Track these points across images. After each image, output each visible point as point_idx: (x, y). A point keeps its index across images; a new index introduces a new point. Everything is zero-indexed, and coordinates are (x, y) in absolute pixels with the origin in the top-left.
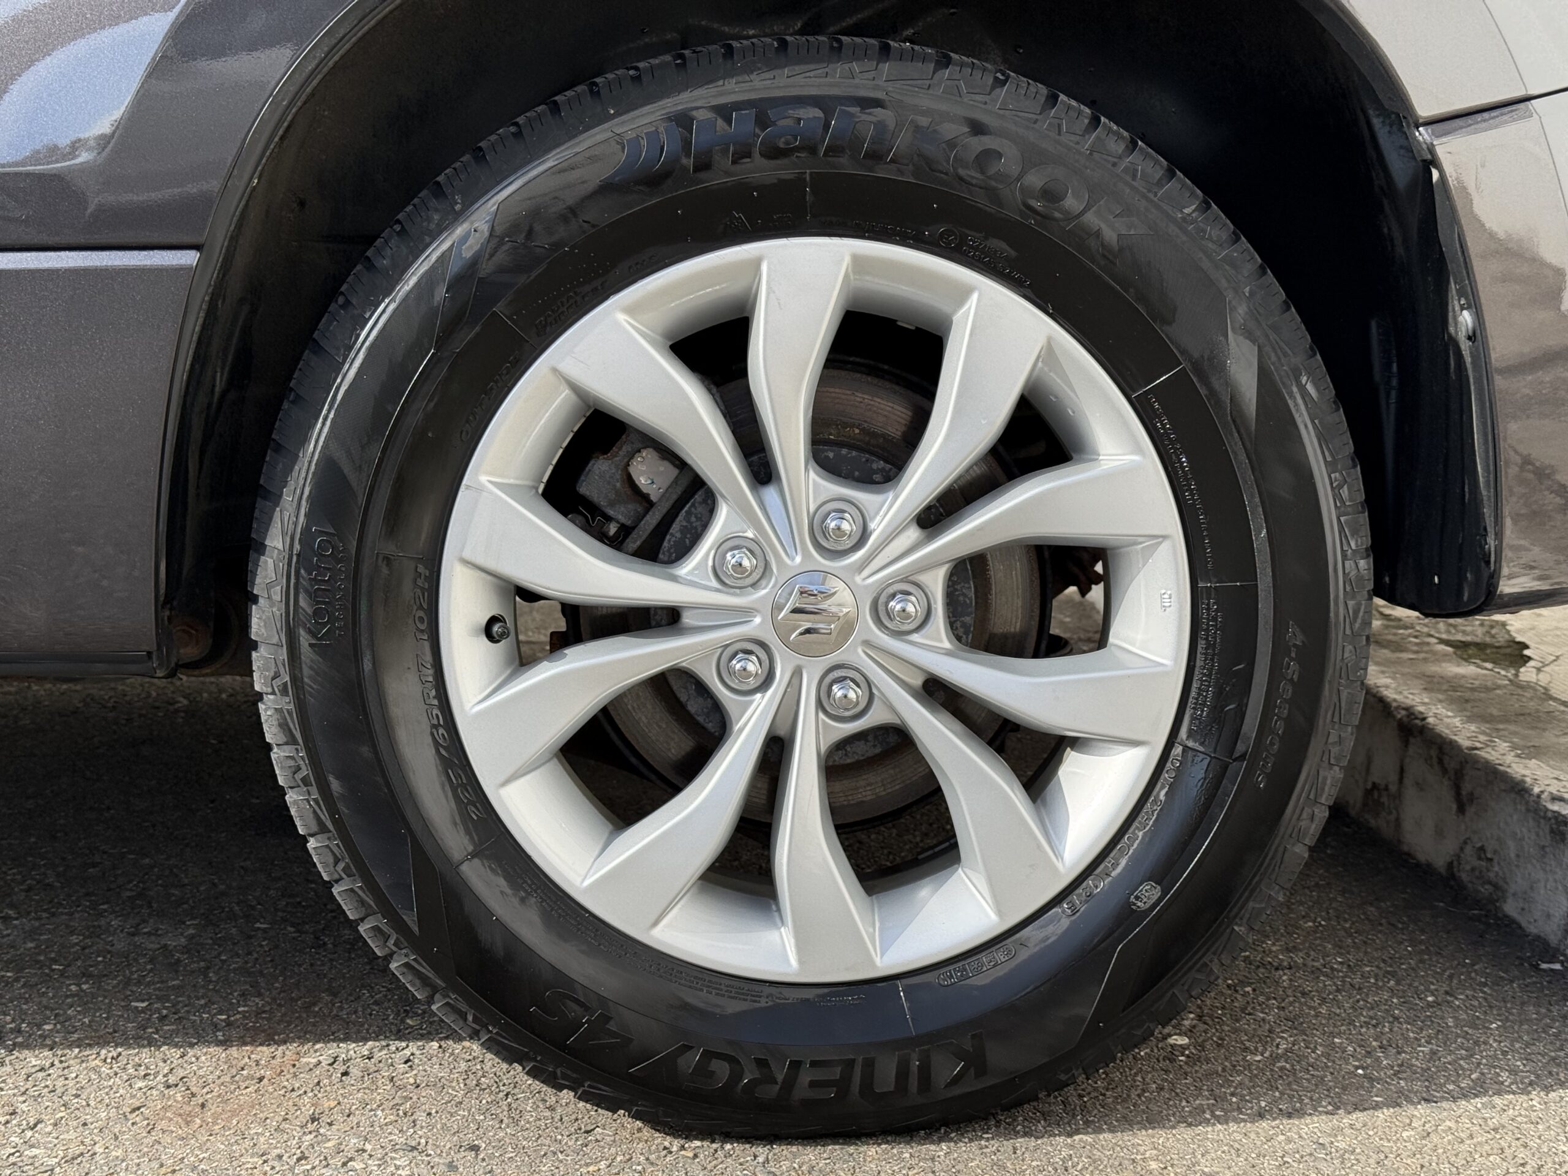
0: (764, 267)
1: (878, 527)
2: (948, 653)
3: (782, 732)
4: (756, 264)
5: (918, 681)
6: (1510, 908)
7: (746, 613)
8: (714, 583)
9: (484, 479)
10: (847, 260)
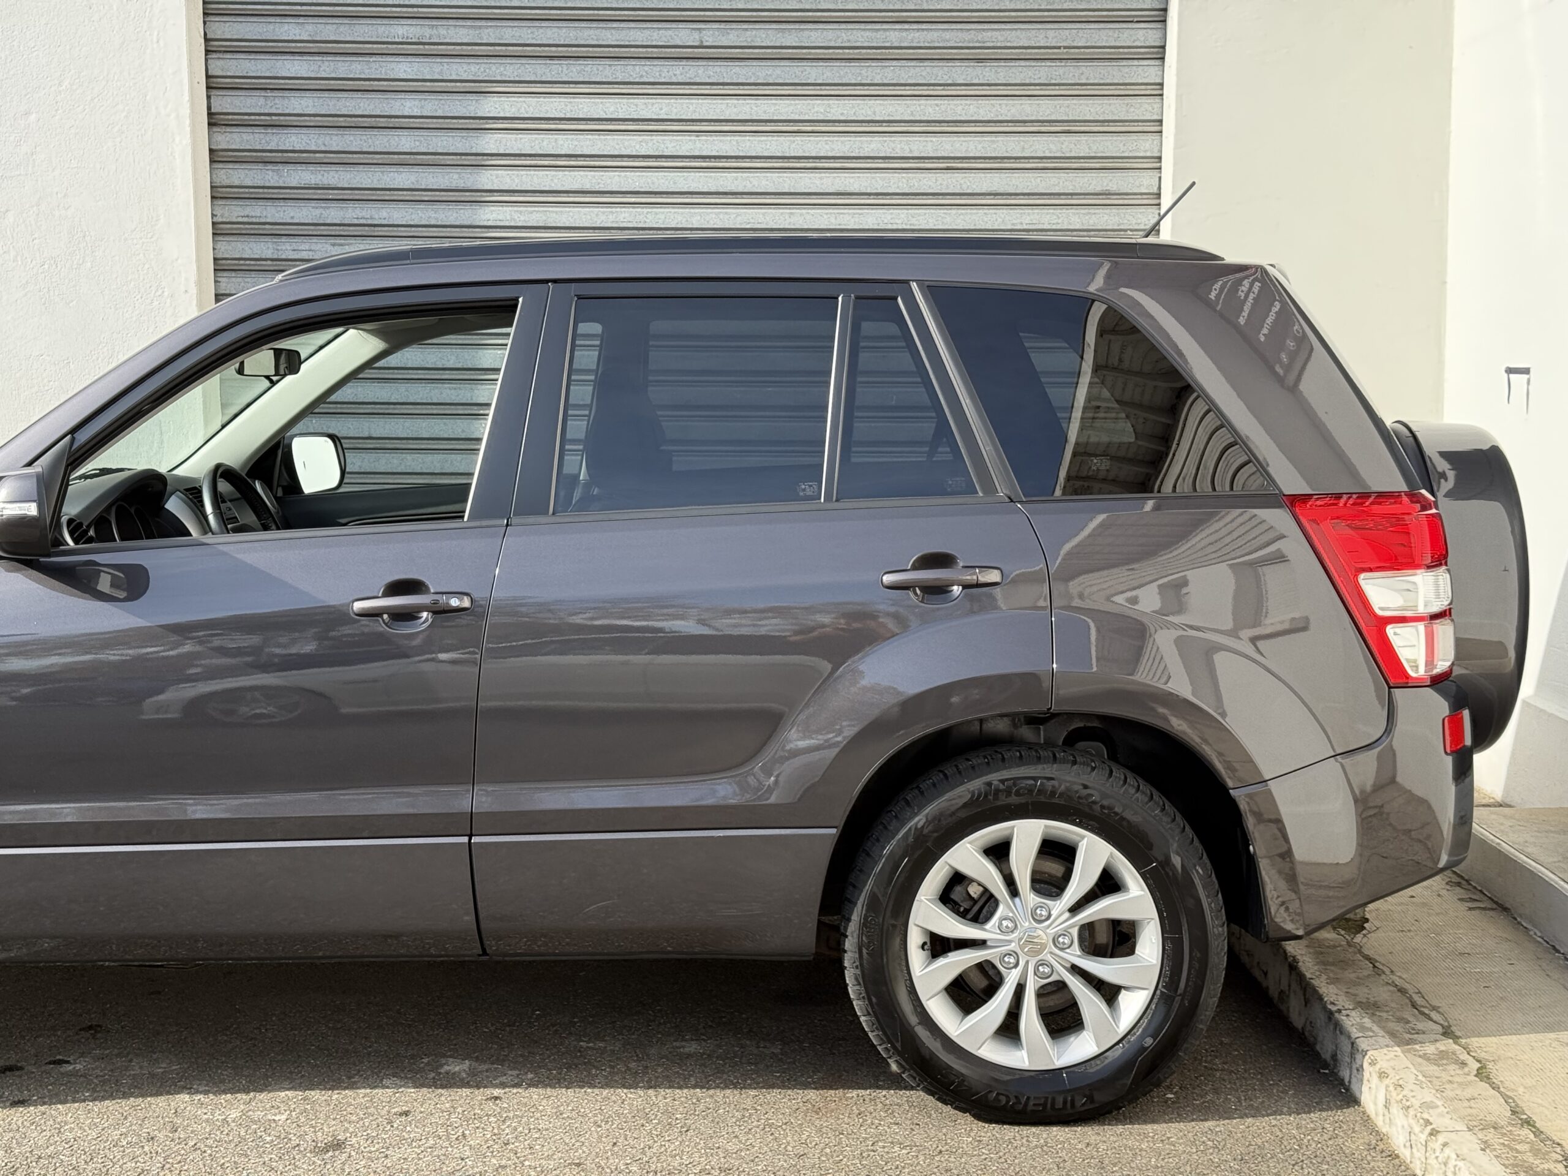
0: (1015, 829)
1: (1054, 913)
2: (1079, 956)
3: (1022, 982)
4: (1013, 827)
5: (1068, 965)
6: (1318, 1048)
7: (1010, 941)
8: (999, 932)
9: (923, 898)
10: (1043, 827)
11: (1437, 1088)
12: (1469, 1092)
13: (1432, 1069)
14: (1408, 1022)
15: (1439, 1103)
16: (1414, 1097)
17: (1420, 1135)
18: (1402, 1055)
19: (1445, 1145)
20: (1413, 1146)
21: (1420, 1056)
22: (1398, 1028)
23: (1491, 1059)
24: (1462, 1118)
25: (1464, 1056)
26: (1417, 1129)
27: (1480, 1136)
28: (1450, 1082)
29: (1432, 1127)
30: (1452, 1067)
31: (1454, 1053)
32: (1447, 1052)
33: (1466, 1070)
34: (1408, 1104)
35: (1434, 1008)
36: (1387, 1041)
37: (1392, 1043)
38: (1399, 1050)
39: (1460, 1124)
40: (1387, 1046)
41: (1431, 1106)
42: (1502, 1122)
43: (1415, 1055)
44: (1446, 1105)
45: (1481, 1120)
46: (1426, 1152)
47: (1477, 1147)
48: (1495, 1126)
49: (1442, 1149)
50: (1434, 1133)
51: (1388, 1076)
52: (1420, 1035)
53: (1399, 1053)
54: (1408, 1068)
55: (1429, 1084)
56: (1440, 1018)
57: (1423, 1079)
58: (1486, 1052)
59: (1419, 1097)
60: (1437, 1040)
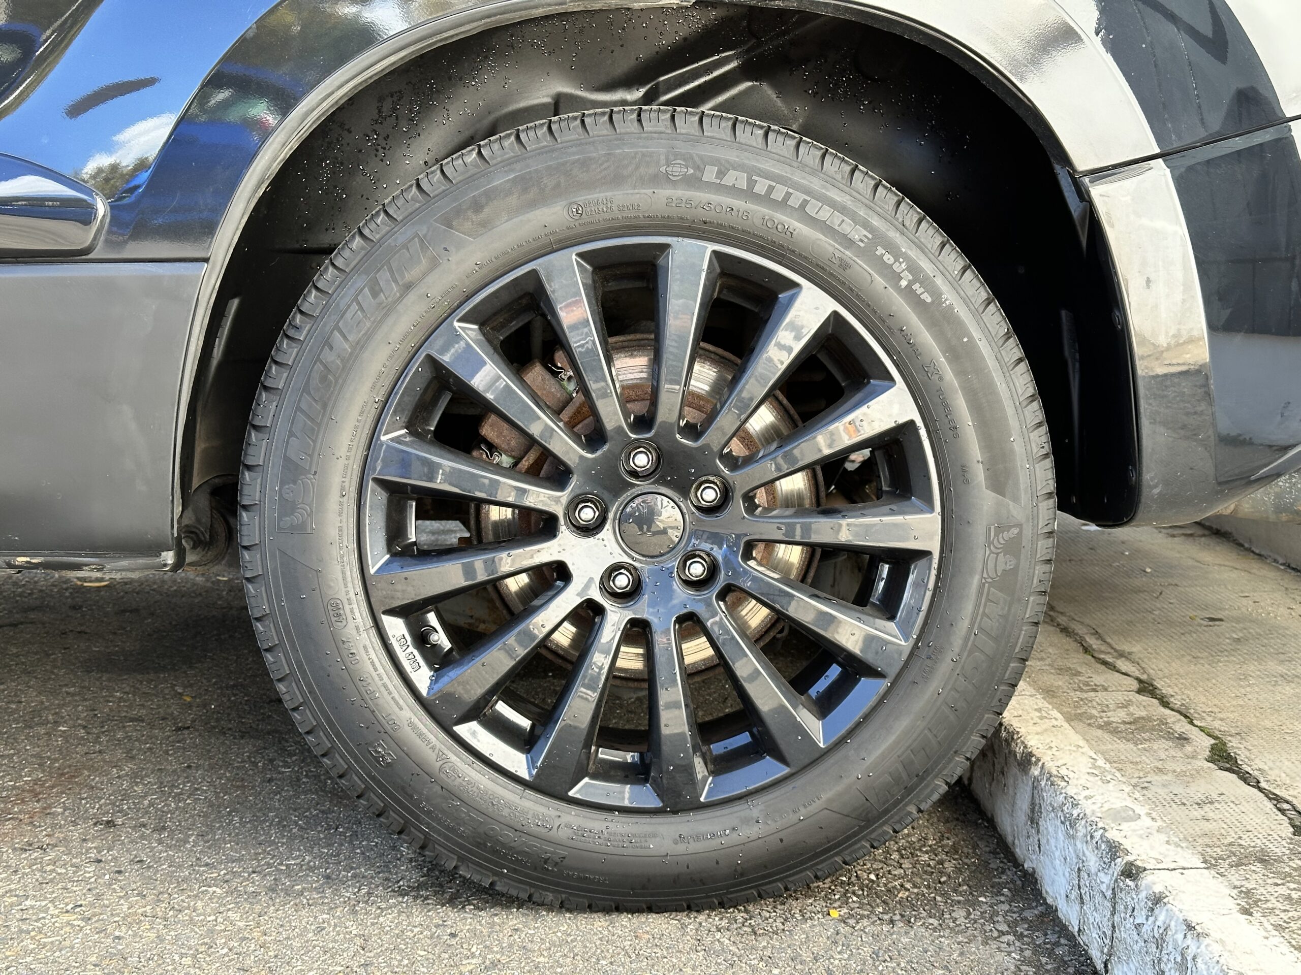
11: (1134, 781)
12: (1199, 789)
13: (1124, 748)
14: (1078, 673)
15: (1139, 809)
16: (1086, 798)
17: (1101, 874)
18: (1066, 725)
19: (1157, 900)
20: (1086, 898)
21: (1100, 727)
22: (1060, 683)
23: (1233, 731)
24: (1191, 841)
25: (1181, 726)
26: (1093, 862)
27: (1235, 876)
28: (1160, 770)
29: (1130, 858)
30: (1162, 746)
31: (1163, 722)
32: (1149, 719)
33: (1189, 749)
34: (1075, 813)
35: (1121, 655)
36: (1041, 702)
37: (1047, 705)
38: (1059, 716)
39: (1188, 854)
40: (1039, 710)
41: (1125, 816)
42: (1278, 849)
43: (1089, 725)
44: (1154, 815)
45: (1230, 844)
46: (1113, 913)
47: (1231, 904)
48: (1264, 859)
49: (1152, 910)
50: (1131, 872)
51: (1038, 760)
52: (1099, 694)
53: (1060, 720)
54: (1079, 746)
55: (1118, 774)
56: (1134, 669)
57: (1108, 766)
58: (1221, 720)
59: (1099, 799)
60: (1130, 700)
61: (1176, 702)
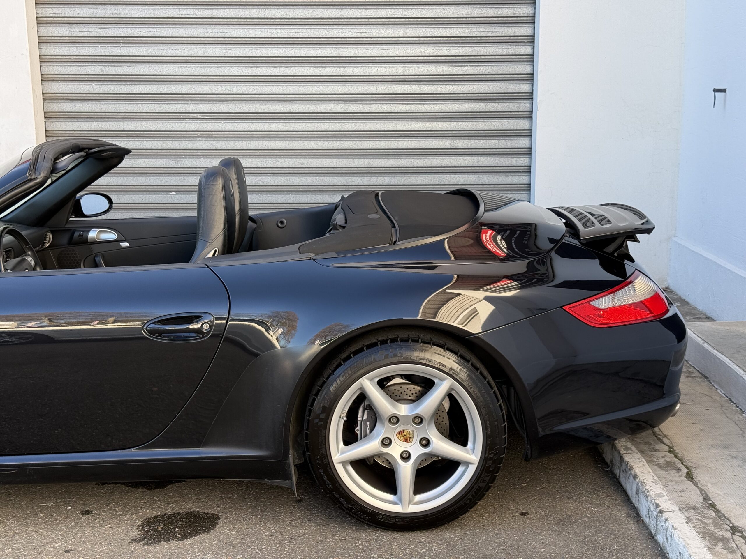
11: (664, 484)
12: (680, 488)
13: (662, 473)
14: (651, 444)
15: (665, 494)
16: (651, 490)
17: (654, 512)
18: (647, 464)
19: (667, 519)
20: (650, 517)
21: (656, 465)
22: (645, 448)
23: (694, 466)
24: (677, 503)
25: (680, 465)
26: (652, 508)
27: (686, 514)
28: (671, 481)
29: (660, 508)
30: (673, 472)
31: (674, 463)
32: (670, 462)
33: (680, 473)
34: (648, 494)
35: (665, 436)
36: (639, 456)
37: (641, 457)
38: (645, 461)
39: (675, 507)
40: (639, 459)
41: (660, 495)
42: (698, 506)
43: (653, 464)
44: (668, 495)
45: (687, 504)
46: (657, 521)
47: (684, 521)
48: (694, 508)
49: (665, 522)
50: (661, 512)
51: (638, 477)
52: (657, 453)
53: (645, 463)
54: (649, 472)
55: (660, 482)
56: (668, 442)
57: (657, 479)
58: (691, 462)
59: (654, 490)
60: (666, 455)
61: (679, 455)
